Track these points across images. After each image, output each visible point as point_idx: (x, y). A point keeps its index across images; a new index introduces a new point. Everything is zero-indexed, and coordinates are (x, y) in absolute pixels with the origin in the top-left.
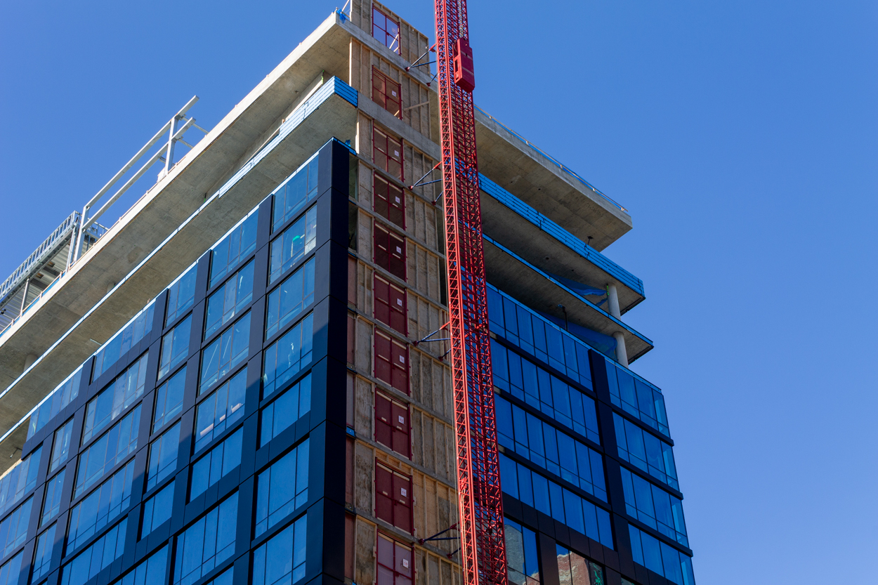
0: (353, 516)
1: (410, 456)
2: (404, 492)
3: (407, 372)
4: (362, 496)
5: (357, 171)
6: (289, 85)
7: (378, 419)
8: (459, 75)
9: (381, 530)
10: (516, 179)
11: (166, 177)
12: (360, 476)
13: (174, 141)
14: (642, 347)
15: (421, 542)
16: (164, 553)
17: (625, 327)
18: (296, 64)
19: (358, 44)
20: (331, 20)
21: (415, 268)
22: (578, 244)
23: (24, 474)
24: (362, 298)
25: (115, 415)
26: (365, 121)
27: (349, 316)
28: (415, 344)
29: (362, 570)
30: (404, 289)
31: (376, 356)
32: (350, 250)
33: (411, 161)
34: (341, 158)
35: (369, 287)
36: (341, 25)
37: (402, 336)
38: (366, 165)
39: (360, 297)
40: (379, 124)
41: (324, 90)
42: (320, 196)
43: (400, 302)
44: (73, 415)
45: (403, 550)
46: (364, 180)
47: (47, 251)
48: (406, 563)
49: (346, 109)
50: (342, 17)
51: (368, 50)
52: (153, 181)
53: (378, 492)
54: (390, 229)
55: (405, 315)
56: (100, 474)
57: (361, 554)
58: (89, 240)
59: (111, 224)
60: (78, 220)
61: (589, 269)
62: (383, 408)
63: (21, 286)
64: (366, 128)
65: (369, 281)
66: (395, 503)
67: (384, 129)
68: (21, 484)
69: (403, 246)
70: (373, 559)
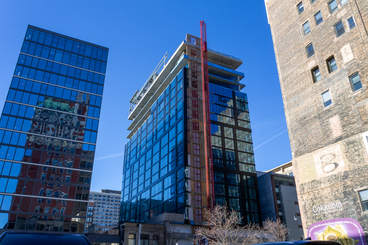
0: (189, 131)
1: (198, 119)
2: (197, 125)
3: (198, 105)
4: (190, 127)
5: (188, 71)
6: (179, 53)
7: (193, 114)
8: (204, 50)
9: (194, 132)
10: (220, 59)
11: (165, 67)
12: (190, 124)
13: (165, 60)
14: (243, 86)
15: (200, 132)
16: (168, 134)
17: (239, 84)
18: (179, 50)
19: (188, 45)
20: (183, 43)
21: (199, 85)
22: (230, 70)
23: (151, 117)
24: (190, 94)
25: (161, 110)
26: (190, 61)
27: (187, 98)
28: (199, 100)
29: (191, 139)
30: (197, 90)
31: (192, 103)
32: (187, 86)
33: (198, 65)
34: (185, 70)
35: (191, 92)
36: (185, 43)
37: (197, 99)
38: (190, 69)
39: (189, 94)
40: (192, 60)
41: (182, 57)
42: (182, 77)
43: (196, 93)
44: (156, 109)
45: (197, 134)
46: (190, 72)
47: (151, 77)
48: (198, 136)
49: (187, 60)
50: (185, 42)
51: (190, 46)
52: (163, 68)
53: (193, 126)
54: (195, 80)
55: (197, 95)
56: (160, 119)
57: (190, 136)
58: (157, 75)
59: (160, 71)
60: (154, 72)
61: (234, 74)
62: (194, 112)
63: (148, 83)
64: (190, 62)
65: (191, 91)
66: (196, 127)
67: (193, 61)
68: (151, 119)
69: (197, 82)
70: (192, 137)
